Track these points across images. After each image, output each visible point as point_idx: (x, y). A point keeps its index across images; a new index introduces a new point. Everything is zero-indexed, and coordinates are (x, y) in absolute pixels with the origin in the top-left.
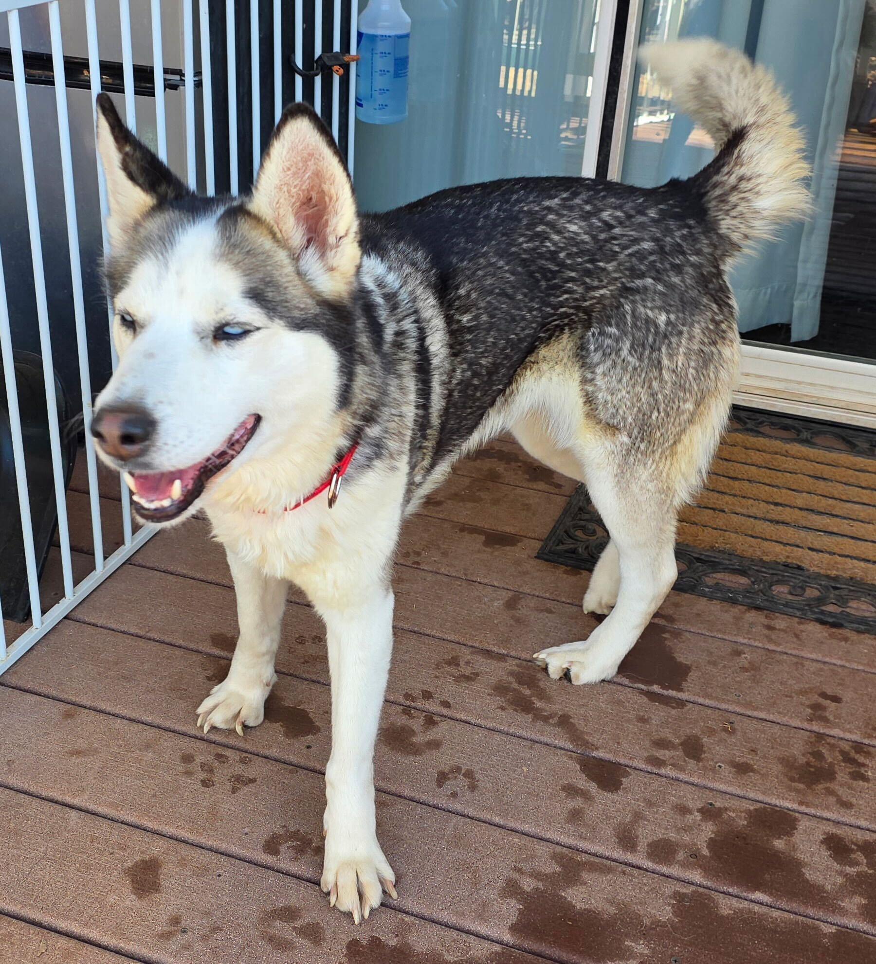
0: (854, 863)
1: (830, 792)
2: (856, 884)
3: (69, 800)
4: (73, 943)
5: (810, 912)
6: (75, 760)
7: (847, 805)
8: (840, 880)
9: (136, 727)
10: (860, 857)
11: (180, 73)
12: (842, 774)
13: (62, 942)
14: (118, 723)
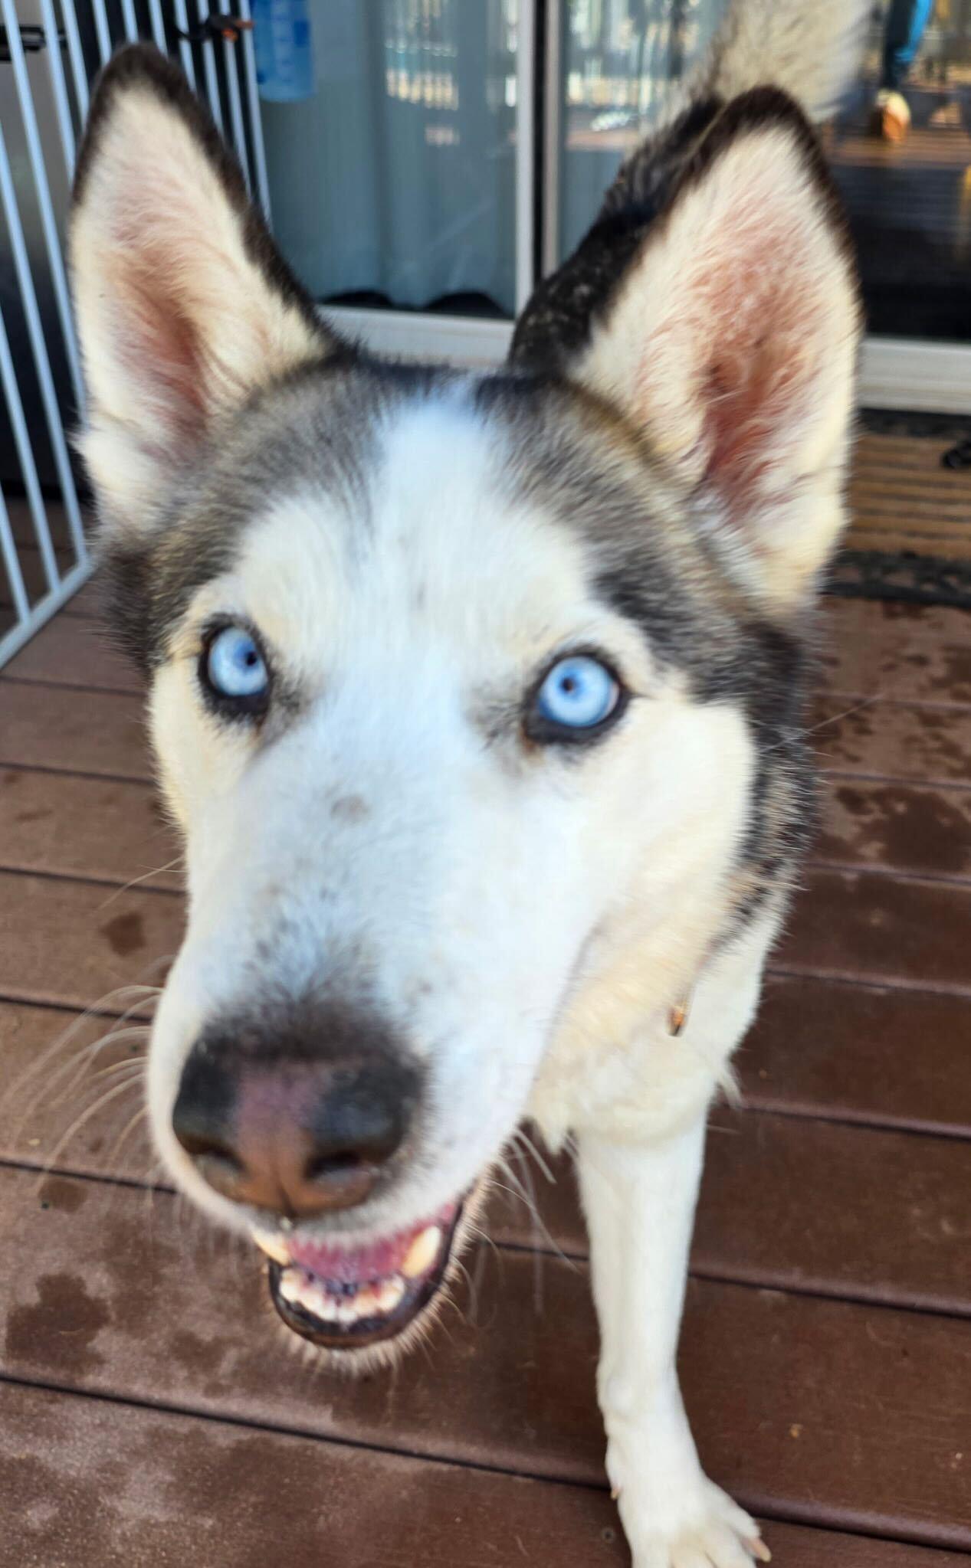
0: (869, 812)
1: (837, 750)
2: (871, 832)
3: (24, 866)
4: (49, 1015)
5: (833, 863)
6: (26, 825)
7: (854, 759)
8: (856, 830)
9: (93, 783)
10: (873, 805)
11: (38, 30)
12: (848, 732)
13: (38, 1015)
14: (72, 782)
